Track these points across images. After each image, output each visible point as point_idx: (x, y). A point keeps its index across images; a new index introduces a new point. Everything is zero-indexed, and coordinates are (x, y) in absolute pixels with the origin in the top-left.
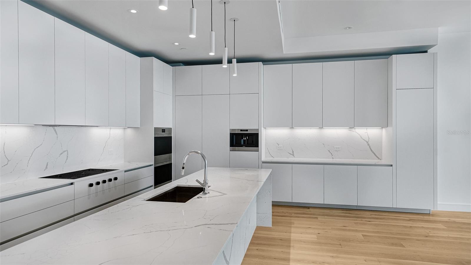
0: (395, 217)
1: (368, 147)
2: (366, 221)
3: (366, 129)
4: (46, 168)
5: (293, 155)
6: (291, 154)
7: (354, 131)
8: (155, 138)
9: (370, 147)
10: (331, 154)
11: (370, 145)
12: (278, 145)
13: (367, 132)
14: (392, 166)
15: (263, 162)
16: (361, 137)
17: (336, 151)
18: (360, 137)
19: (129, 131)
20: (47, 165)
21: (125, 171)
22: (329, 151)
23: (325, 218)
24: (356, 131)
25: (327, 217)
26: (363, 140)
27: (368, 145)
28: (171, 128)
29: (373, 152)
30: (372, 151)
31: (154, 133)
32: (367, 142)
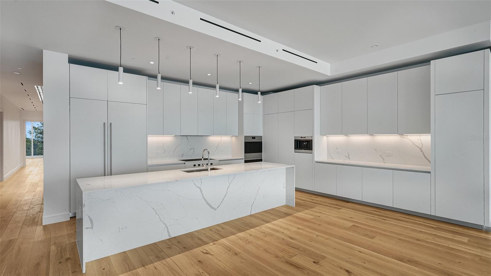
0: (424, 224)
1: (422, 153)
2: (382, 219)
3: (419, 136)
4: (183, 156)
5: (349, 158)
6: (347, 157)
7: (406, 138)
8: (245, 142)
9: (423, 153)
10: (383, 159)
11: (424, 152)
12: (337, 149)
13: (420, 139)
14: (430, 172)
15: (317, 162)
16: (414, 144)
17: (388, 156)
18: (412, 143)
19: (234, 138)
20: (183, 154)
21: (219, 161)
22: (381, 156)
23: (350, 211)
24: (408, 138)
25: (352, 210)
26: (416, 146)
27: (422, 151)
28: (262, 136)
29: (427, 159)
30: (425, 157)
31: (245, 139)
32: (421, 149)
